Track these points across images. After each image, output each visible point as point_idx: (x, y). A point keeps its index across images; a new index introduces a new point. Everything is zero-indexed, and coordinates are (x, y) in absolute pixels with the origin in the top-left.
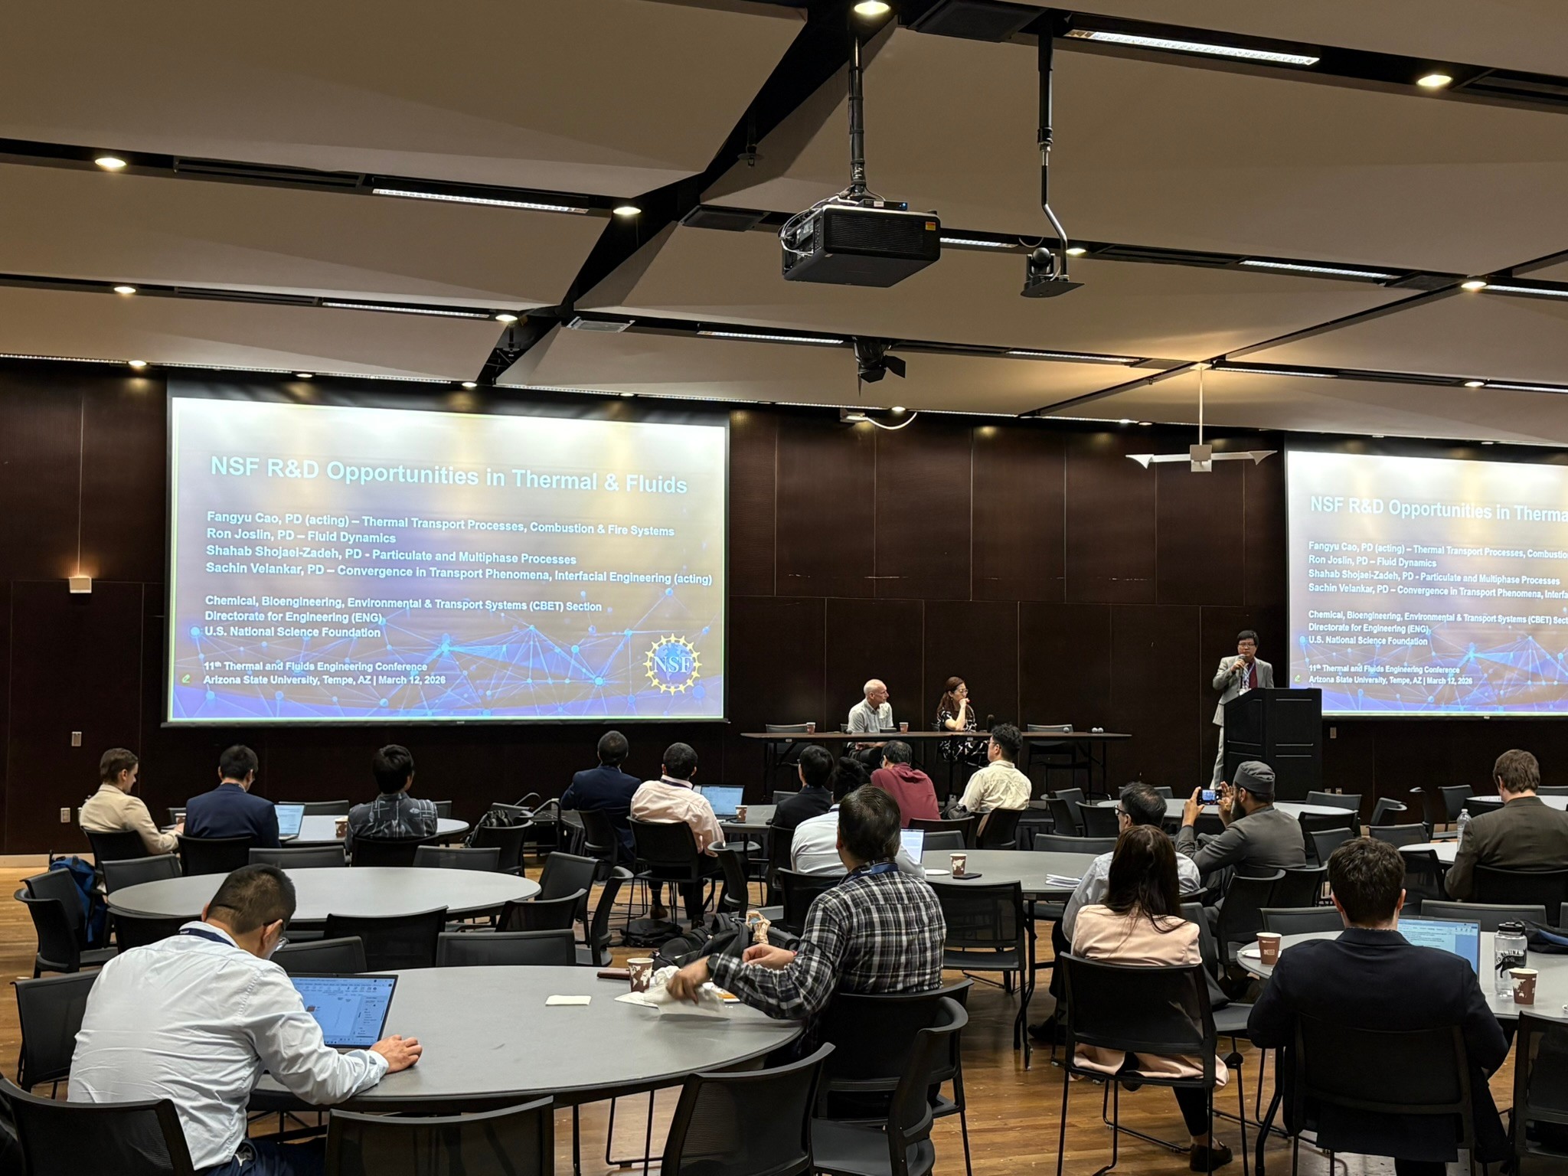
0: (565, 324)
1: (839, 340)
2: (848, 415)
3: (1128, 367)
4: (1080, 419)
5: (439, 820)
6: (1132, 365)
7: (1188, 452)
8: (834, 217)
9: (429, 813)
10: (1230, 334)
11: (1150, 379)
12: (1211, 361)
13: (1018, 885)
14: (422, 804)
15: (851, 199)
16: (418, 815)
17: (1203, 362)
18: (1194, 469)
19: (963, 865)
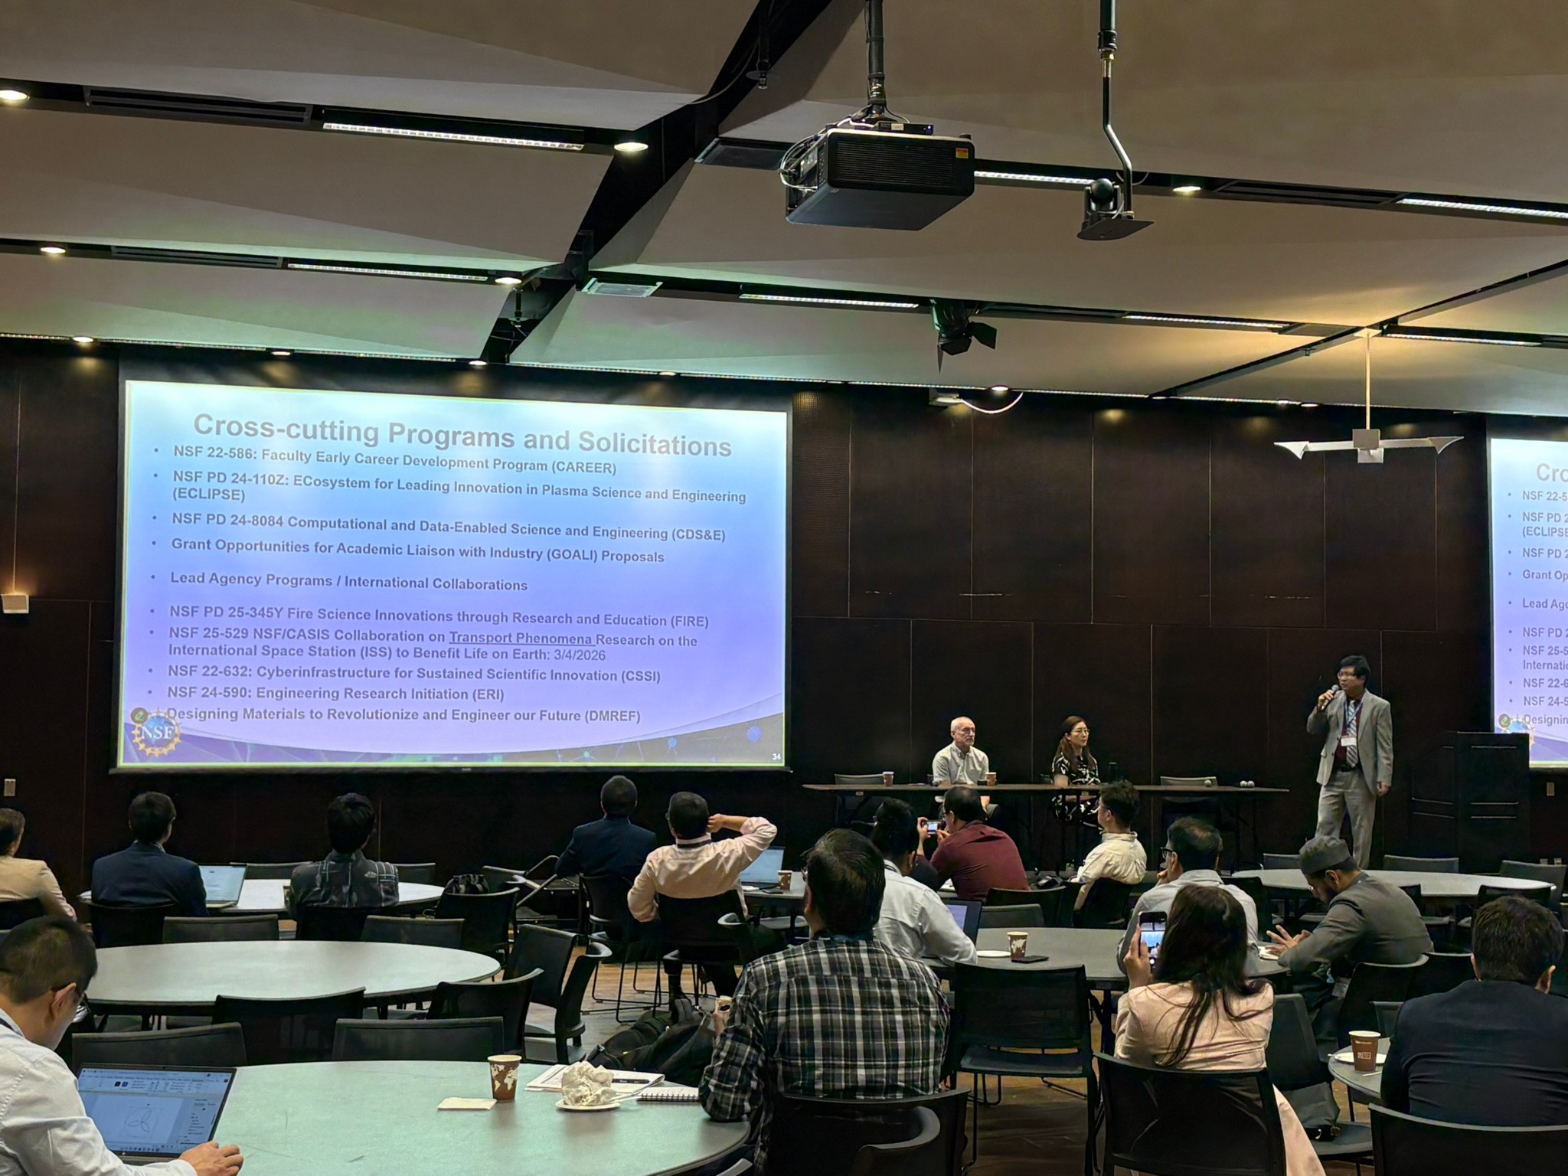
0: (580, 287)
1: (914, 303)
2: (939, 397)
3: (1276, 334)
4: (1228, 400)
5: (401, 885)
6: (1281, 331)
7: (1351, 439)
8: (842, 145)
9: (388, 878)
10: (1398, 291)
11: (1308, 348)
12: (1380, 325)
13: (1081, 970)
14: (380, 866)
15: (866, 122)
16: (374, 880)
17: (1371, 327)
18: (1360, 460)
19: (1024, 946)
